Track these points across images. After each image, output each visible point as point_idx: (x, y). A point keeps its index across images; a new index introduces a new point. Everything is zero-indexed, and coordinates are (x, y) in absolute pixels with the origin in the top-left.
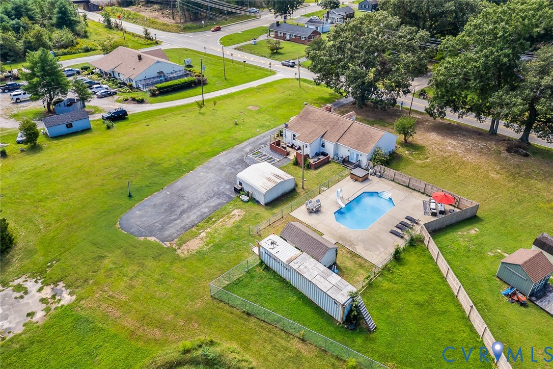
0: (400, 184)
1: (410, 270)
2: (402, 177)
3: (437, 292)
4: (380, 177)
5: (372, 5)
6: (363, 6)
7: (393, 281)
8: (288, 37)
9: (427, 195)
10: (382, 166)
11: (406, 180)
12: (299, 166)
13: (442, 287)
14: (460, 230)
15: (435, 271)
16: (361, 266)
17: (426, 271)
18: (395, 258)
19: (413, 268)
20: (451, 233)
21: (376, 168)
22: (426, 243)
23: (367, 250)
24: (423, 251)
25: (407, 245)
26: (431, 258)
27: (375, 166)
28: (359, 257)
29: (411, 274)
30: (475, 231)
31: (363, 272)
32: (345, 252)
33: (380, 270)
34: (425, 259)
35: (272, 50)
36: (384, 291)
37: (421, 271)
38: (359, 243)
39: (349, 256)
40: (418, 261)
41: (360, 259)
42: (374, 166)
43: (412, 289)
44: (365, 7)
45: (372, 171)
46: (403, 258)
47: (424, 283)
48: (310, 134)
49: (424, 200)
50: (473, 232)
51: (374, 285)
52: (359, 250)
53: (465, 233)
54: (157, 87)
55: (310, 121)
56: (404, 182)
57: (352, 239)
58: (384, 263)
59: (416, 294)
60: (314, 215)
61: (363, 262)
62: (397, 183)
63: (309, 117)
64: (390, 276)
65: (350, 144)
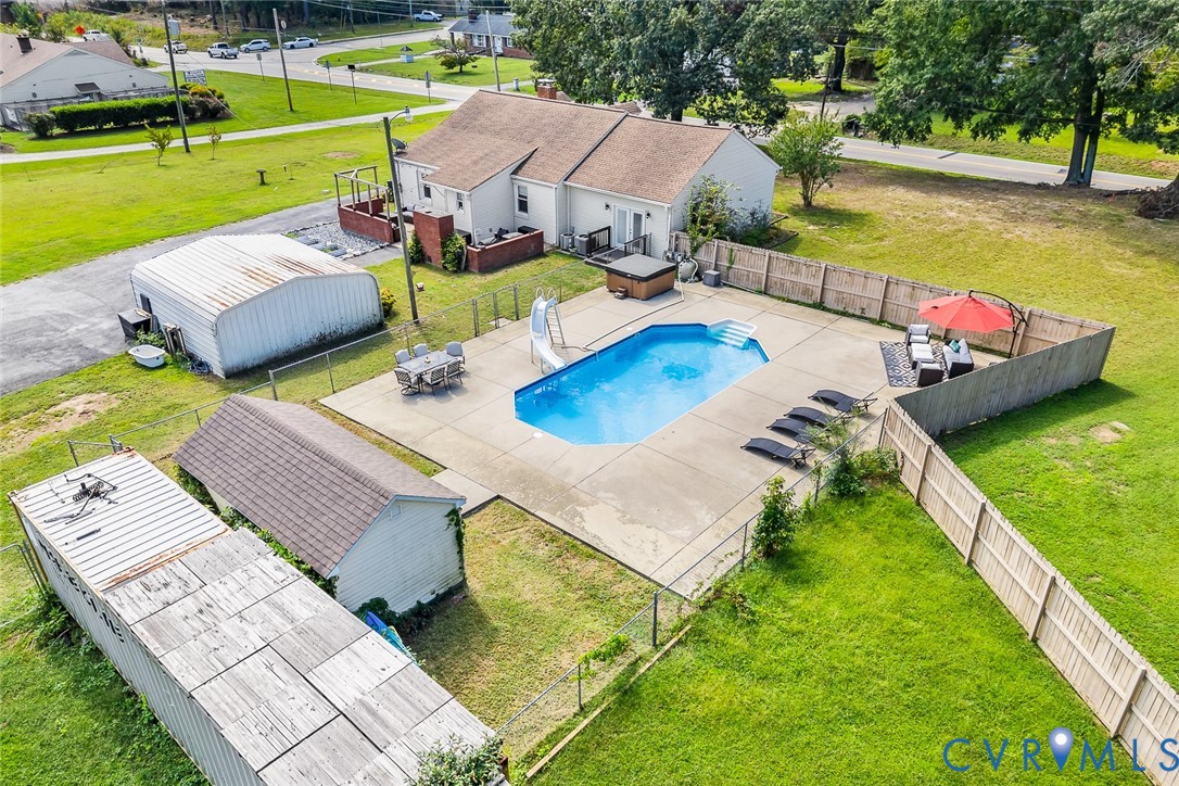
0: (789, 301)
1: (846, 605)
2: (797, 272)
3: (1002, 716)
4: (718, 283)
7: (756, 665)
8: (498, 47)
9: (894, 327)
10: (723, 243)
11: (810, 282)
13: (1021, 685)
14: (1049, 430)
15: (970, 604)
16: (594, 596)
17: (923, 605)
18: (769, 553)
19: (859, 593)
20: (1015, 443)
21: (702, 256)
22: (910, 480)
23: (632, 522)
24: (900, 514)
25: (822, 495)
26: (942, 544)
27: (699, 246)
28: (593, 552)
29: (852, 625)
30: (1116, 430)
31: (595, 626)
32: (526, 537)
33: (688, 611)
34: (914, 551)
36: (704, 726)
37: (901, 606)
38: (601, 494)
39: (543, 551)
40: (882, 562)
41: (593, 565)
42: (695, 250)
43: (859, 704)
45: (690, 265)
46: (806, 552)
47: (926, 672)
48: (475, 163)
49: (883, 340)
50: (1105, 435)
51: (646, 691)
52: (598, 525)
53: (1074, 441)
54: (54, 112)
55: (482, 130)
56: (807, 291)
57: (570, 480)
58: (711, 574)
59: (884, 735)
60: (428, 404)
61: (608, 575)
62: (779, 298)
63: (482, 120)
64: (739, 642)
65: (610, 181)
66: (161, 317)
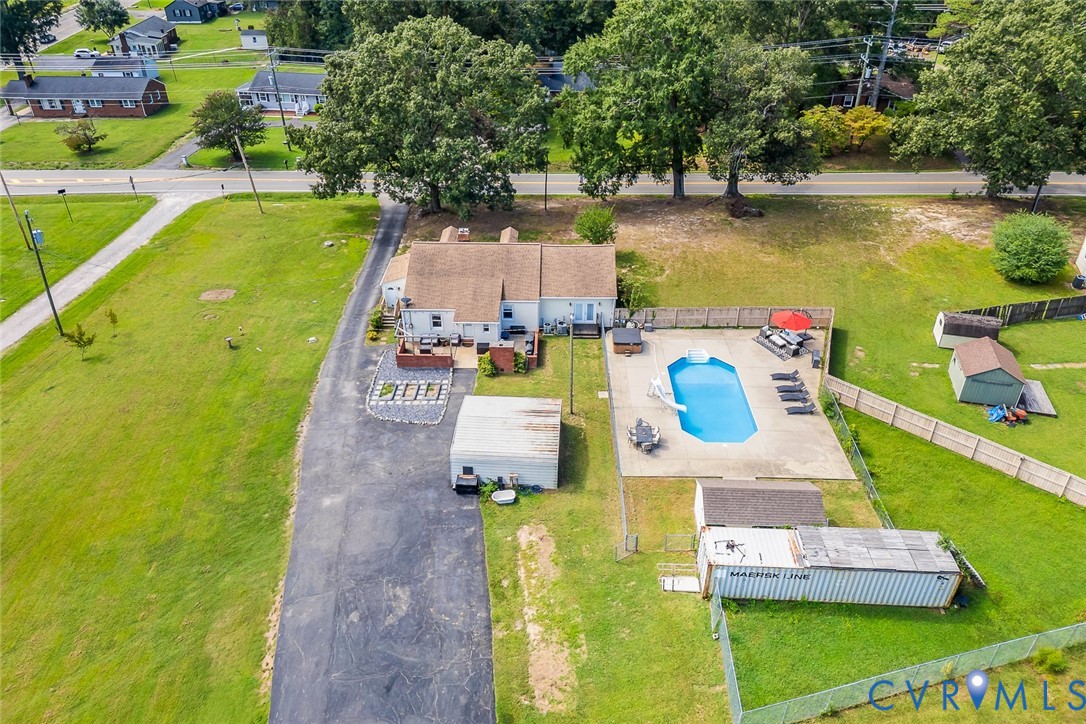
0: (692, 328)
2: (692, 314)
3: (950, 468)
5: (199, 8)
6: (177, 12)
8: (79, 108)
11: (699, 318)
12: (504, 375)
13: (943, 455)
14: (847, 360)
15: (907, 439)
20: (845, 370)
22: (847, 402)
23: (805, 463)
24: (859, 417)
30: (860, 350)
31: (849, 503)
34: (875, 428)
35: (77, 147)
37: (897, 450)
38: (782, 459)
40: (875, 437)
43: (926, 484)
44: (183, 13)
45: (633, 324)
47: (924, 465)
48: (475, 300)
49: (751, 337)
50: (859, 354)
52: (797, 469)
53: (857, 361)
55: (448, 274)
56: (698, 321)
57: (765, 459)
60: (664, 455)
62: (685, 328)
63: (438, 266)
64: (883, 484)
65: (569, 291)
66: (487, 474)
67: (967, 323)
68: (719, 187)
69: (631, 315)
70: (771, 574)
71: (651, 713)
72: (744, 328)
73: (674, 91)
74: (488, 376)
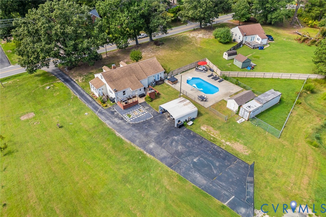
12: (153, 100)
48: (133, 83)
49: (194, 70)
65: (153, 73)
66: (183, 121)
67: (231, 53)
68: (147, 40)
69: (168, 74)
70: (258, 109)
71: (263, 143)
72: (191, 69)
73: (142, 12)
74: (150, 102)
